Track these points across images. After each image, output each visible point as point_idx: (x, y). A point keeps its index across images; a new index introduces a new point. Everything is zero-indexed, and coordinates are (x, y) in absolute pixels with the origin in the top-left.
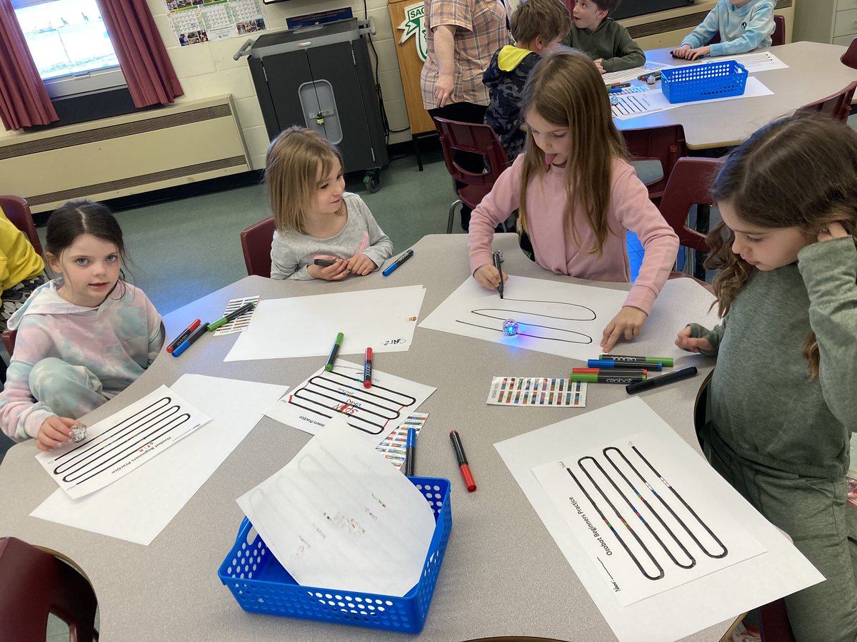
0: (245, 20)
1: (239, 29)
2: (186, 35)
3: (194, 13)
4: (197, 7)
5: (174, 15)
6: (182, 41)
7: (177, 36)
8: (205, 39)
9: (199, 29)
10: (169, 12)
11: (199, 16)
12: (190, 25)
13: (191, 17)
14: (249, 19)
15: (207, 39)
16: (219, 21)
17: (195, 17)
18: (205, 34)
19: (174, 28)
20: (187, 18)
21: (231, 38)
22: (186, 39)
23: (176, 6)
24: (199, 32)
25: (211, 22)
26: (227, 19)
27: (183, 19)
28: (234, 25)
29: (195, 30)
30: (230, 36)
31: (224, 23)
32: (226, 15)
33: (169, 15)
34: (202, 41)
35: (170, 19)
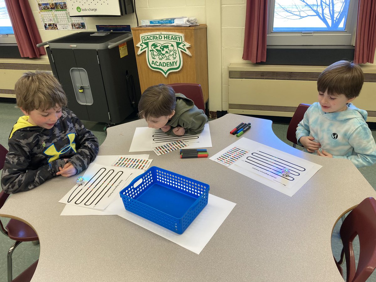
0: (75, 22)
1: (72, 26)
2: (48, 24)
3: (51, 13)
4: (52, 11)
5: (42, 13)
6: (45, 27)
7: (43, 24)
8: (56, 28)
9: (53, 22)
10: (39, 11)
11: (53, 15)
12: (49, 20)
13: (50, 15)
14: (77, 22)
15: (57, 28)
16: (63, 20)
17: (51, 16)
18: (56, 25)
19: (42, 20)
20: (48, 16)
21: (69, 30)
22: (47, 26)
23: (43, 8)
24: (53, 24)
25: (59, 20)
26: (67, 20)
27: (46, 16)
28: (70, 23)
29: (52, 22)
30: (68, 29)
31: (65, 22)
32: (66, 17)
33: (39, 12)
34: (55, 29)
35: (40, 15)
